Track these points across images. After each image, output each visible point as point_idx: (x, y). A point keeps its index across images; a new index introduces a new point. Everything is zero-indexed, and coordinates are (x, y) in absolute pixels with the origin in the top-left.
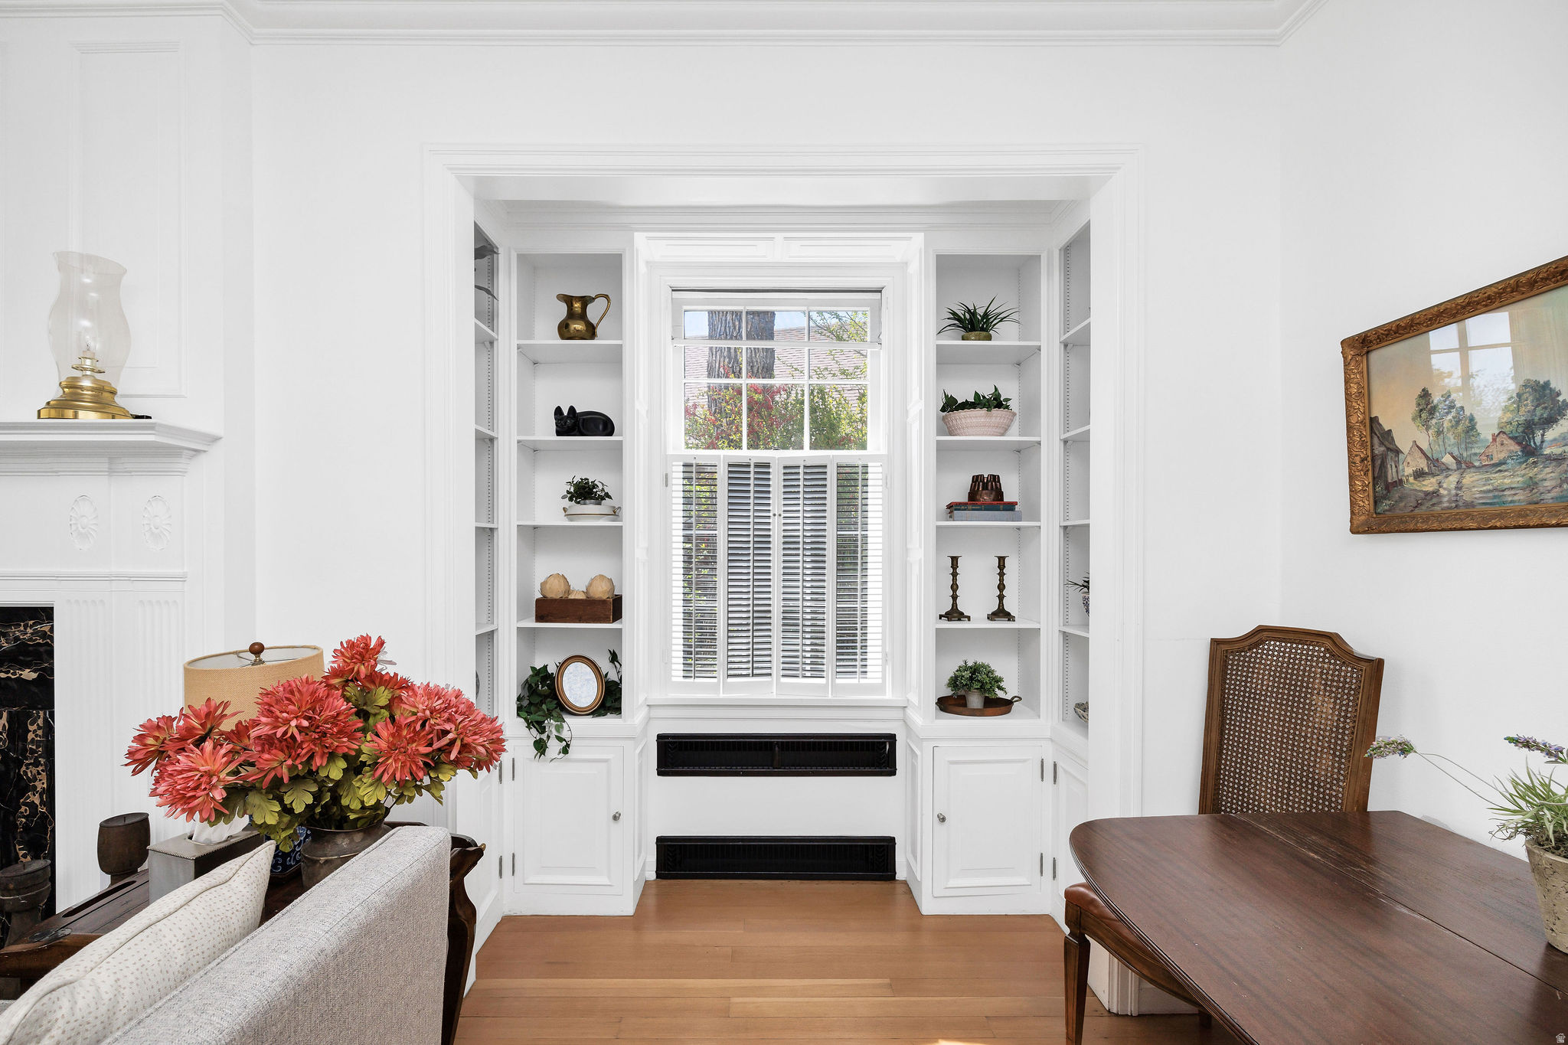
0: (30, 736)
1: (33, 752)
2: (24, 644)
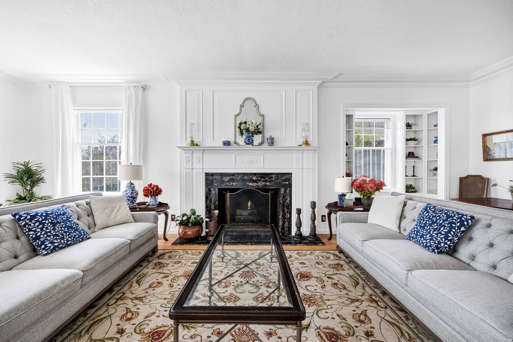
0: (287, 192)
1: (287, 194)
2: (286, 178)
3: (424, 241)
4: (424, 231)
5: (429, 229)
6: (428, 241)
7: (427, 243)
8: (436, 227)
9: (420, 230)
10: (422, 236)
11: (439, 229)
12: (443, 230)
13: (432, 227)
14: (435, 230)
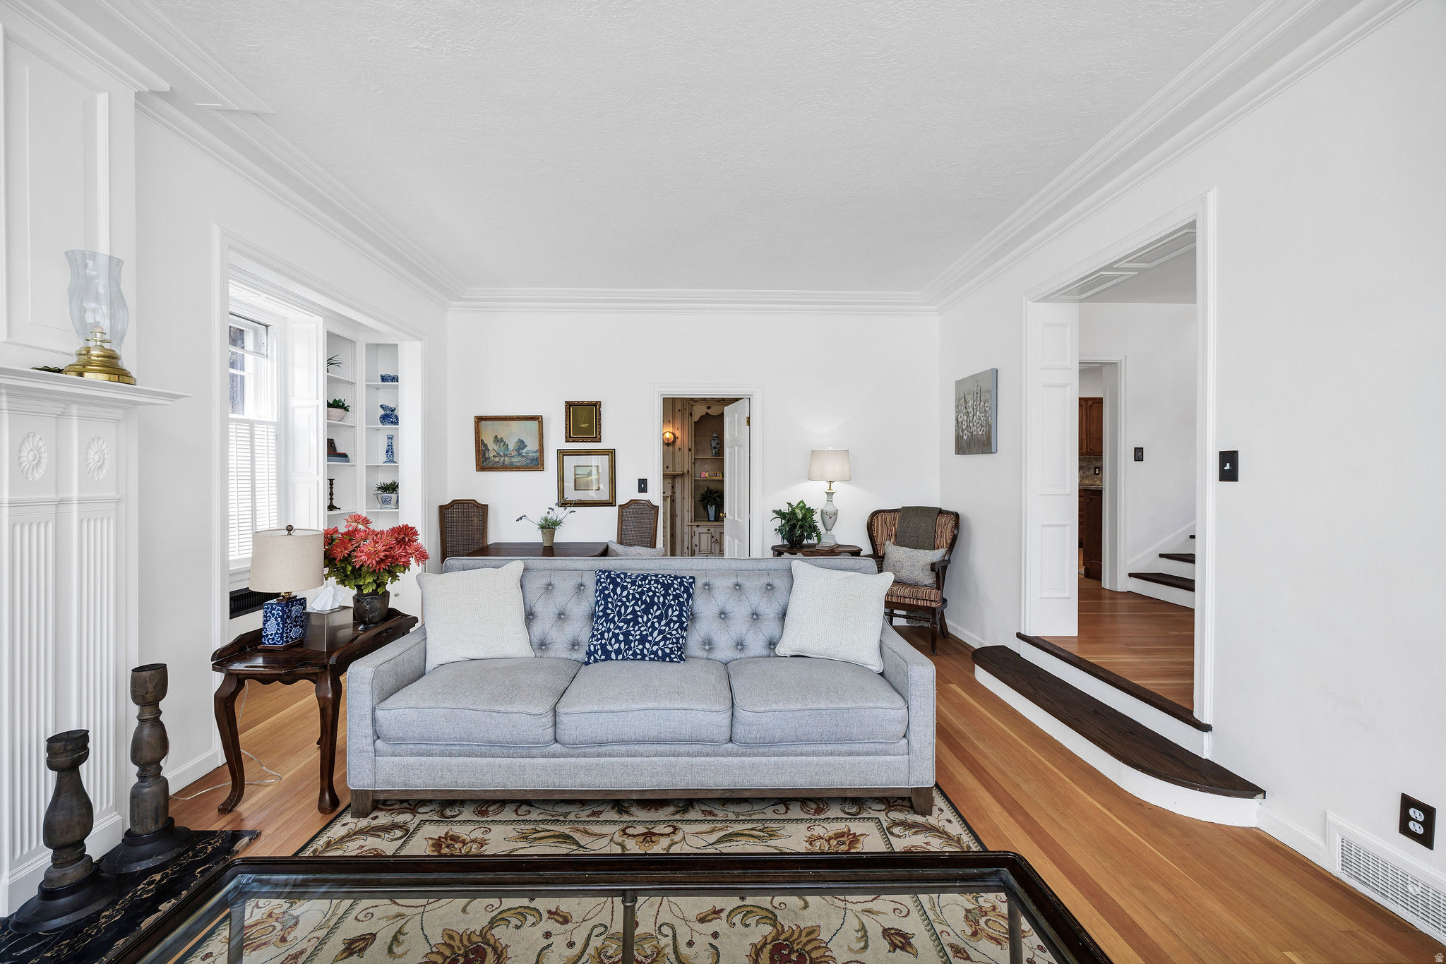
3: (655, 648)
4: (641, 627)
5: (648, 620)
6: (662, 644)
7: (663, 650)
8: (658, 613)
9: (631, 629)
10: (643, 640)
11: (667, 614)
12: (673, 613)
13: (652, 614)
14: (660, 618)
